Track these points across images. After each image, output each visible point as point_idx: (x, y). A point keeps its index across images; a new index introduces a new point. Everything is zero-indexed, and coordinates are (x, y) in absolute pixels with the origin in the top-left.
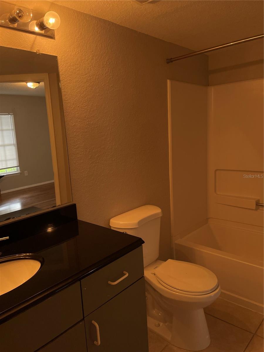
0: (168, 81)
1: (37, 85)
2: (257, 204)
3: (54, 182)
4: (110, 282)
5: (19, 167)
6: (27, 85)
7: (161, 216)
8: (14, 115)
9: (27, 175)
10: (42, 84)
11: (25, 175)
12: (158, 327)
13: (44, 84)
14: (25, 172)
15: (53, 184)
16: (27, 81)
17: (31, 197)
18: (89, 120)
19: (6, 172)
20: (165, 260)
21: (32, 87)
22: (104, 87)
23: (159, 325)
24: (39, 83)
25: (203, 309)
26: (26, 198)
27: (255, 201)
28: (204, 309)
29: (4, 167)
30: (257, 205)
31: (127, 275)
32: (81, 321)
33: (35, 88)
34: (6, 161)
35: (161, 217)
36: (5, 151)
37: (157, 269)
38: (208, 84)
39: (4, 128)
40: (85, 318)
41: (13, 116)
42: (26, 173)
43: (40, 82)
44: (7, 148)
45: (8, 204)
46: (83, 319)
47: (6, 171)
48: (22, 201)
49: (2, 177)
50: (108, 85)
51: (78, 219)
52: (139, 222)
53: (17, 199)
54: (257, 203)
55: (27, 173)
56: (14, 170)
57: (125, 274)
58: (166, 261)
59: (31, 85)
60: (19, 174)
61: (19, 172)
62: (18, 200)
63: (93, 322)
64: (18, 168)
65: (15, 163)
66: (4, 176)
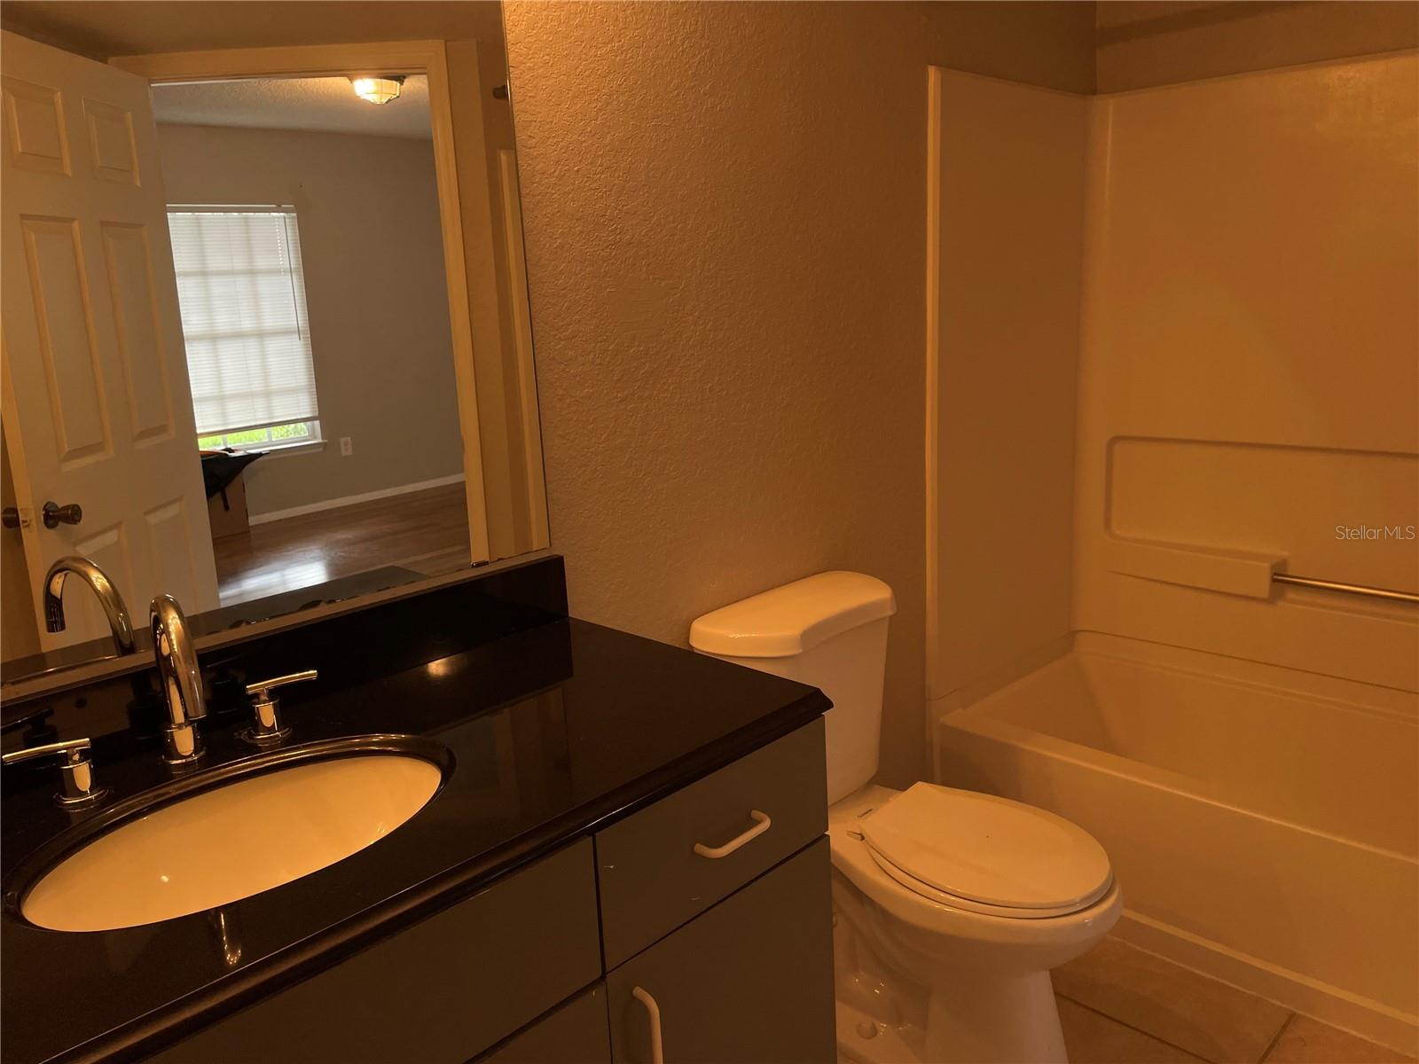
0: (933, 74)
1: (392, 89)
2: (1275, 577)
3: (463, 483)
4: (700, 848)
5: (317, 423)
6: (353, 90)
7: (890, 613)
8: (298, 210)
9: (350, 452)
10: (416, 85)
11: (343, 455)
12: (869, 1038)
13: (426, 81)
14: (343, 440)
15: (460, 489)
16: (350, 73)
17: (364, 540)
18: (616, 228)
19: (267, 440)
20: (903, 786)
21: (374, 98)
22: (678, 95)
23: (875, 1032)
24: (400, 79)
25: (1048, 972)
26: (349, 543)
27: (1267, 565)
28: (1051, 970)
29: (261, 419)
30: (1274, 581)
31: (766, 824)
32: (592, 985)
33: (385, 101)
34: (268, 394)
35: (891, 617)
36: (263, 355)
37: (871, 818)
38: (1090, 89)
39: (261, 262)
40: (608, 976)
41: (295, 215)
42: (346, 447)
43: (405, 77)
44: (273, 345)
45: (276, 565)
46: (603, 978)
47: (270, 436)
48: (333, 554)
49: (254, 460)
50: (693, 87)
51: (570, 615)
52: (802, 636)
53: (312, 547)
54: (1275, 574)
55: (350, 446)
56: (302, 435)
57: (758, 822)
58: (905, 790)
59: (368, 90)
60: (321, 449)
61: (319, 440)
62: (315, 550)
63: (639, 992)
64: (313, 425)
65: (304, 405)
66: (260, 455)
